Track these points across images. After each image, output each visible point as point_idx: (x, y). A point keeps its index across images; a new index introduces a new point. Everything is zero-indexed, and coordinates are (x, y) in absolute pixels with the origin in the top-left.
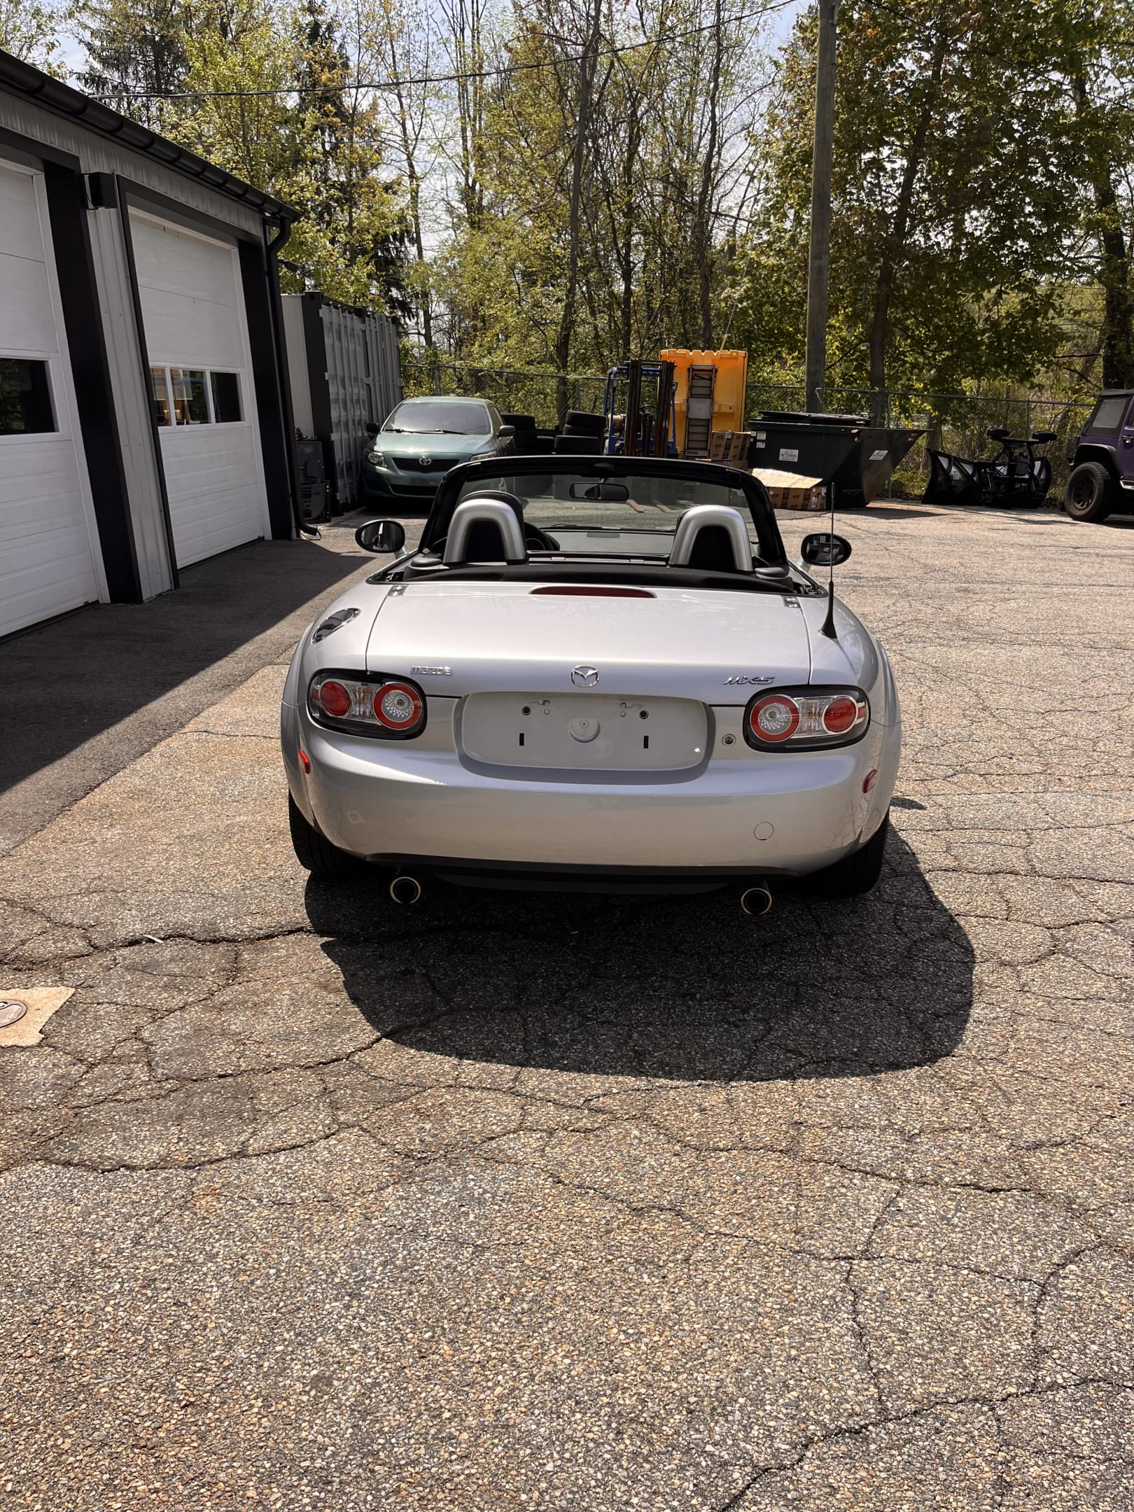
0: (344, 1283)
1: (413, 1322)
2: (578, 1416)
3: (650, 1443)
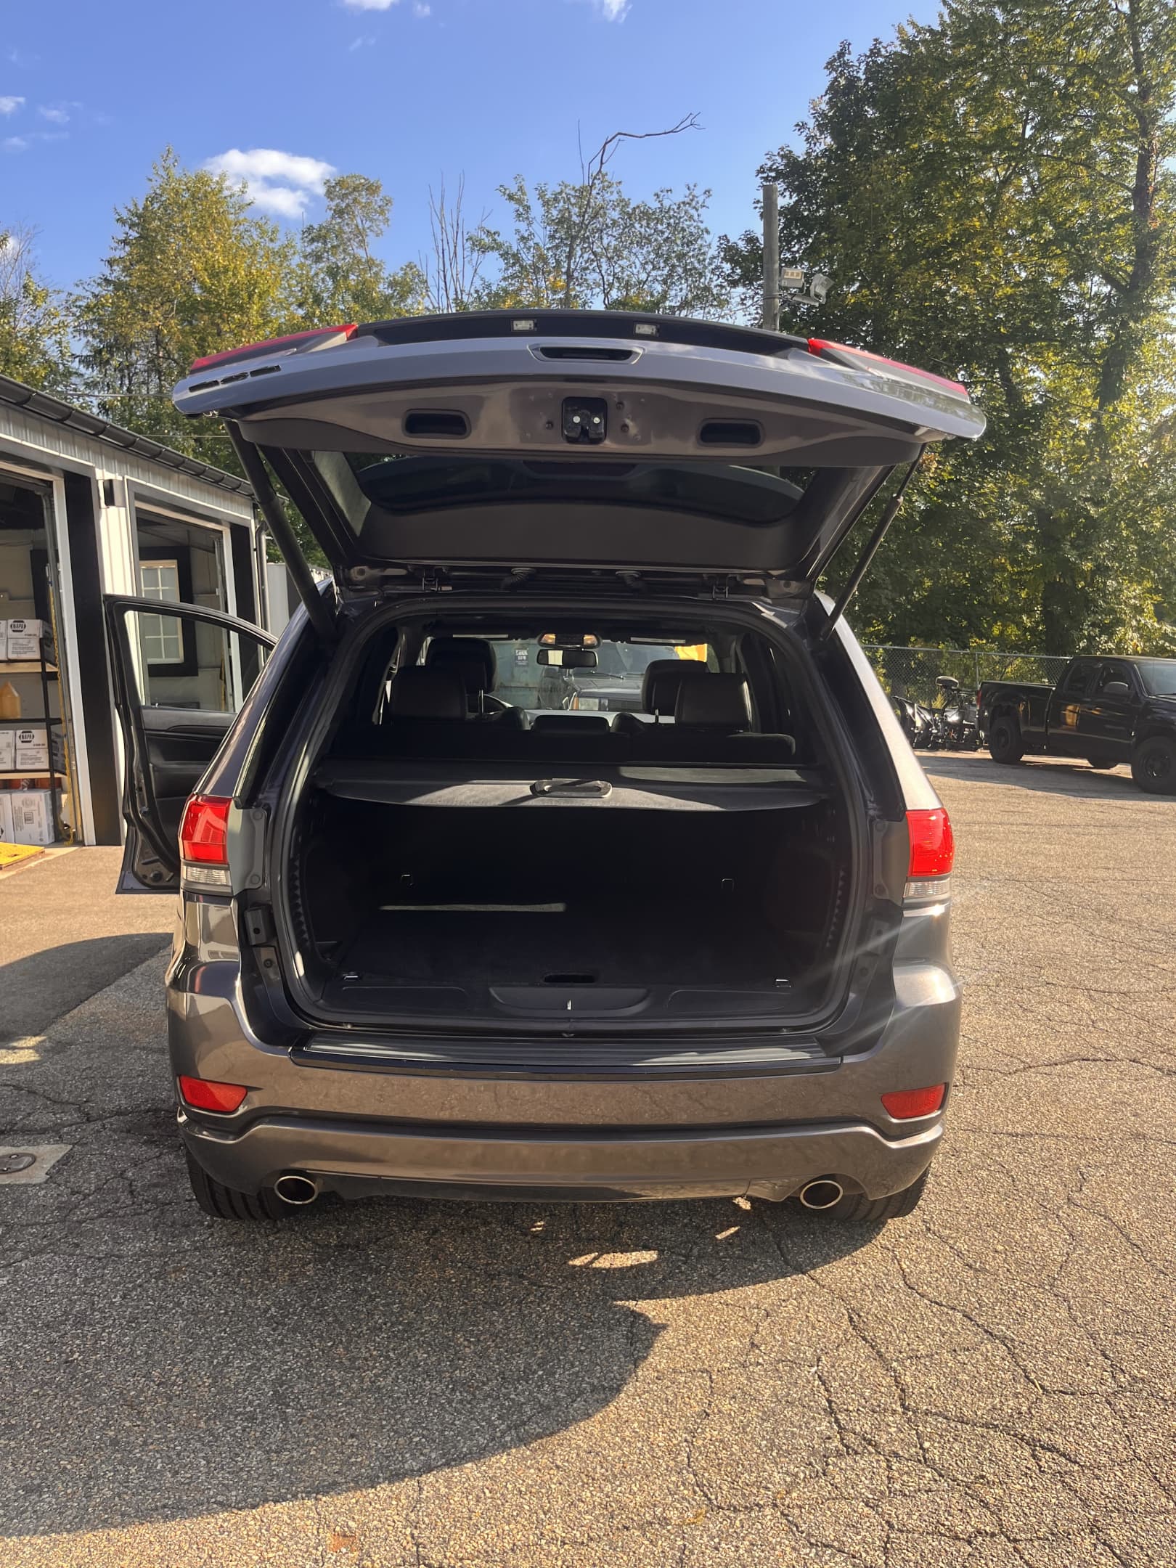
0: (273, 1317)
1: (321, 1336)
2: (428, 1382)
3: (474, 1395)
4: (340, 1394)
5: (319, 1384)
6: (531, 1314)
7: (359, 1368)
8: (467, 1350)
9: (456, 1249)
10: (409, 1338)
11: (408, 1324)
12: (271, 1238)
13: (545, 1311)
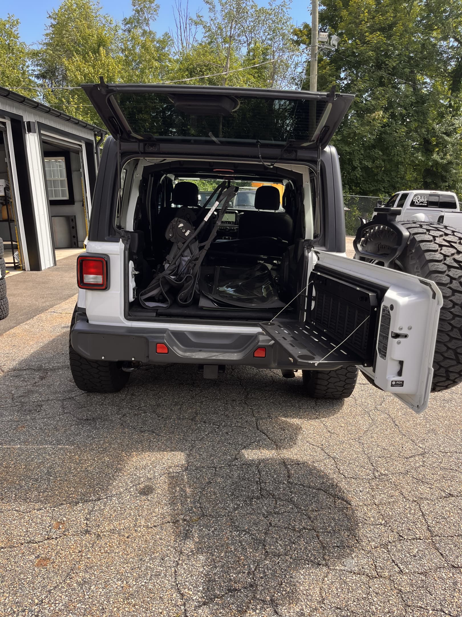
2: (107, 469)
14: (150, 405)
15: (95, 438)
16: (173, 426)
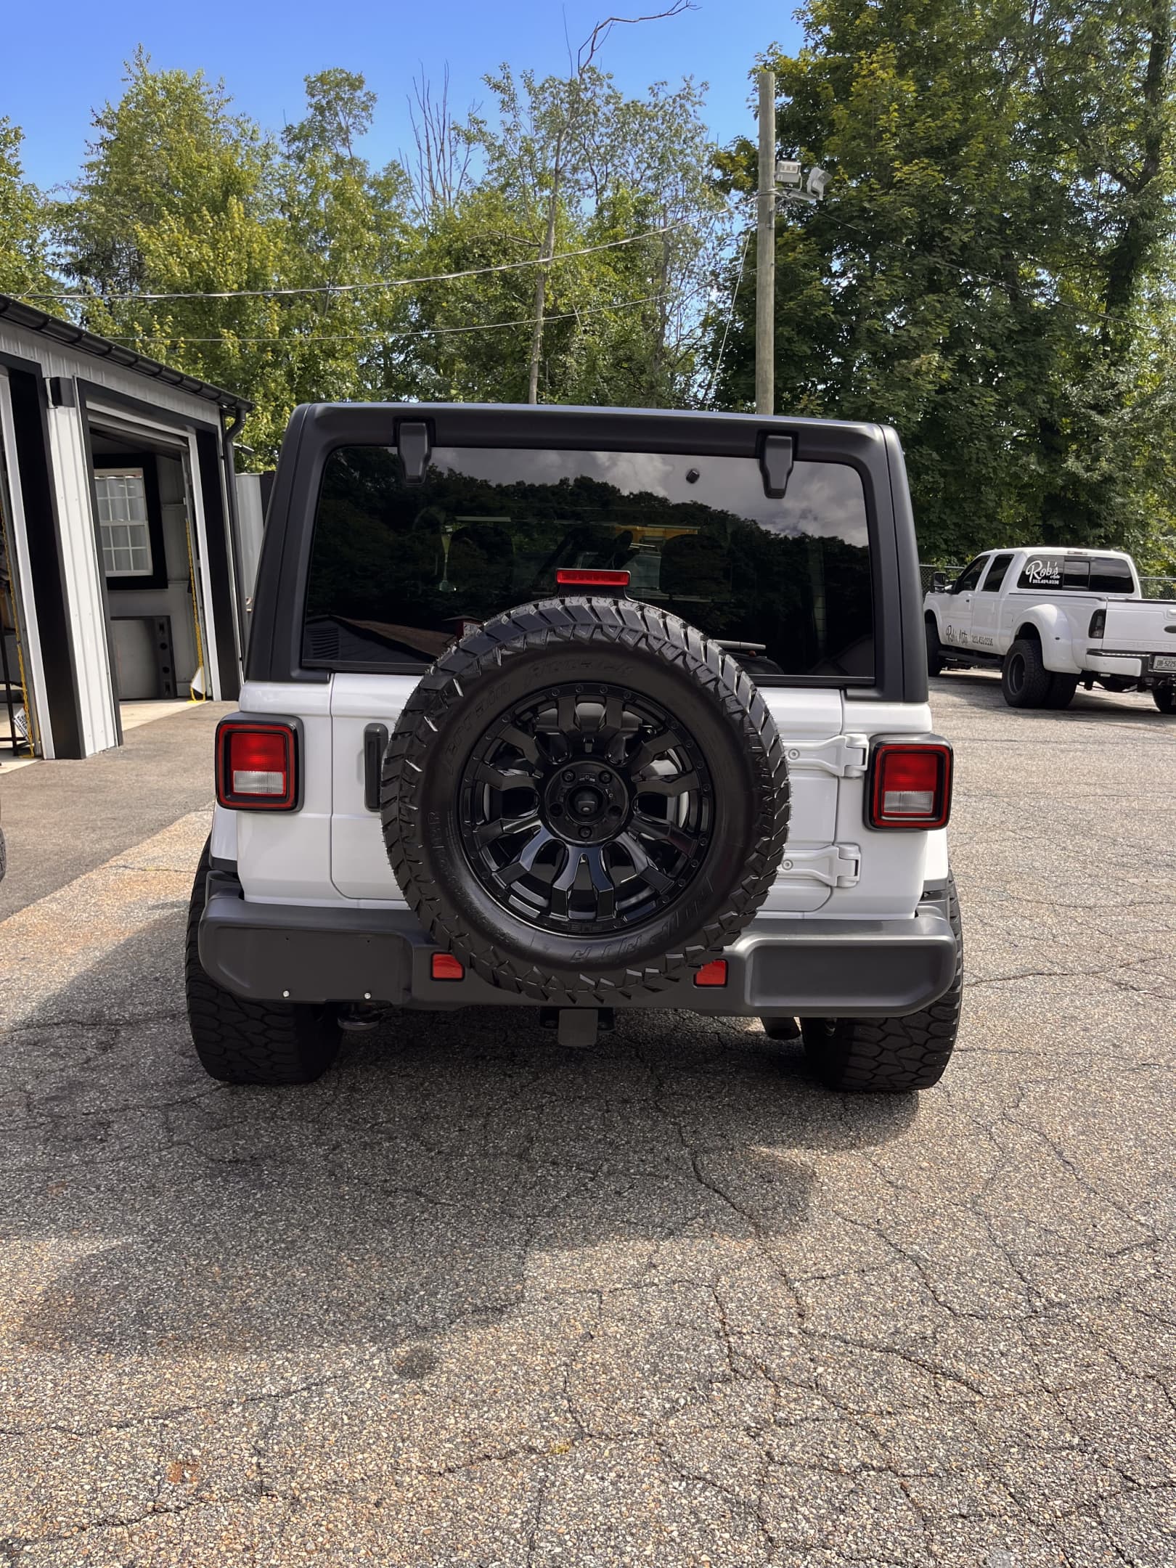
4: (206, 1315)
5: (187, 1304)
6: (422, 1232)
7: (232, 1287)
8: (349, 1269)
9: (355, 1165)
10: (290, 1256)
11: (293, 1242)
12: (164, 1153)
13: (437, 1229)
14: (403, 1117)
15: (263, 1213)
16: (472, 1174)
